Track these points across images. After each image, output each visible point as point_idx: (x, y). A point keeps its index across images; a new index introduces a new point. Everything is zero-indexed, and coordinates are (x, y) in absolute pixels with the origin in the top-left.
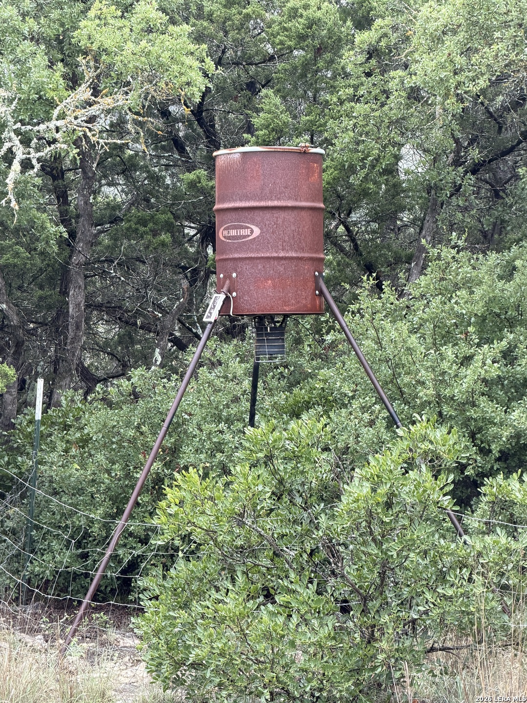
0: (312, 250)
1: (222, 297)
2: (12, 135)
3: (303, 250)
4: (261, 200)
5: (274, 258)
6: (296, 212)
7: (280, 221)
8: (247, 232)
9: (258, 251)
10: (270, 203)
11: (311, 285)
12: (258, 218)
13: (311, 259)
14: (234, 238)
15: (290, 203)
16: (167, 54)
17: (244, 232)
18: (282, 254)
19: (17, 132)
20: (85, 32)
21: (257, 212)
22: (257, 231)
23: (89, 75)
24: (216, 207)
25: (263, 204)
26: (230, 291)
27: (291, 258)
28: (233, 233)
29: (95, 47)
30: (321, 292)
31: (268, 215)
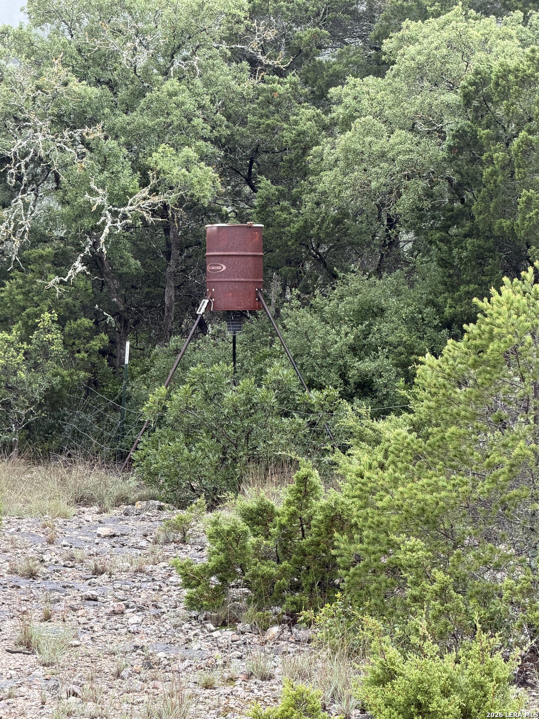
0: (254, 277)
1: (207, 301)
2: (107, 212)
3: (249, 278)
4: (226, 251)
5: (233, 282)
6: (245, 258)
7: (236, 262)
8: (219, 268)
9: (225, 277)
10: (231, 253)
11: (253, 295)
12: (225, 261)
13: (253, 282)
14: (213, 270)
15: (241, 253)
16: (195, 179)
17: (218, 268)
18: (237, 280)
19: (110, 211)
20: (154, 159)
21: (225, 258)
22: (224, 268)
23: (153, 182)
24: (207, 254)
25: (227, 253)
26: (211, 298)
27: (242, 282)
28: (213, 268)
29: (158, 168)
30: (259, 300)
31: (230, 259)
